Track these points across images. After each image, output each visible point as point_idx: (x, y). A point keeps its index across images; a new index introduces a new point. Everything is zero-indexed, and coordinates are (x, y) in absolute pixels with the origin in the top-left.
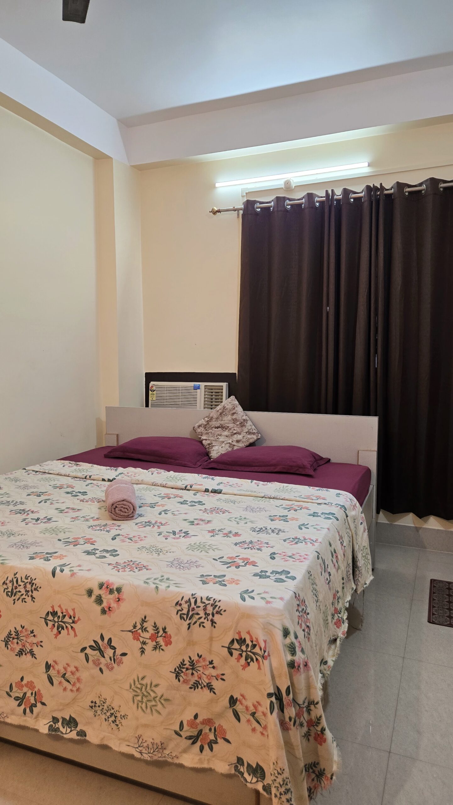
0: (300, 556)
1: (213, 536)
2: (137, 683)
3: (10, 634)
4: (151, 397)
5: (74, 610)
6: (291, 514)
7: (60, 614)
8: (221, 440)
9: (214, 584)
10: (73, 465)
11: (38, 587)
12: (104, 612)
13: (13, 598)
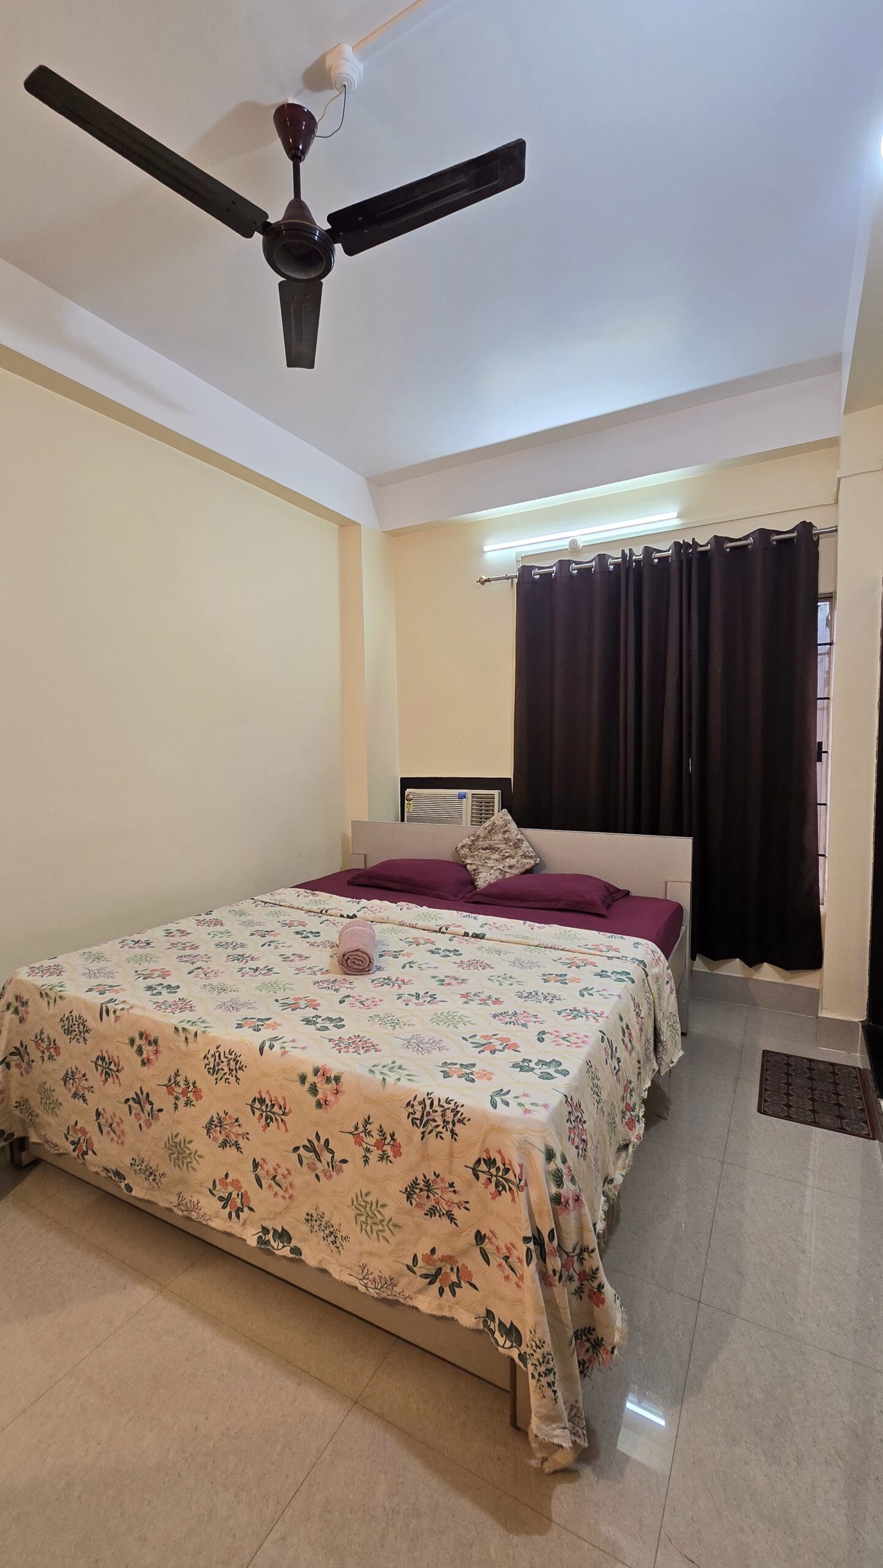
0: (578, 1038)
1: (466, 1002)
2: (360, 1199)
3: (212, 1120)
4: (407, 807)
5: (284, 1099)
6: (572, 973)
7: (268, 1102)
8: (489, 865)
9: (458, 1077)
10: (309, 894)
11: (243, 1066)
12: (319, 1105)
13: (215, 1076)
